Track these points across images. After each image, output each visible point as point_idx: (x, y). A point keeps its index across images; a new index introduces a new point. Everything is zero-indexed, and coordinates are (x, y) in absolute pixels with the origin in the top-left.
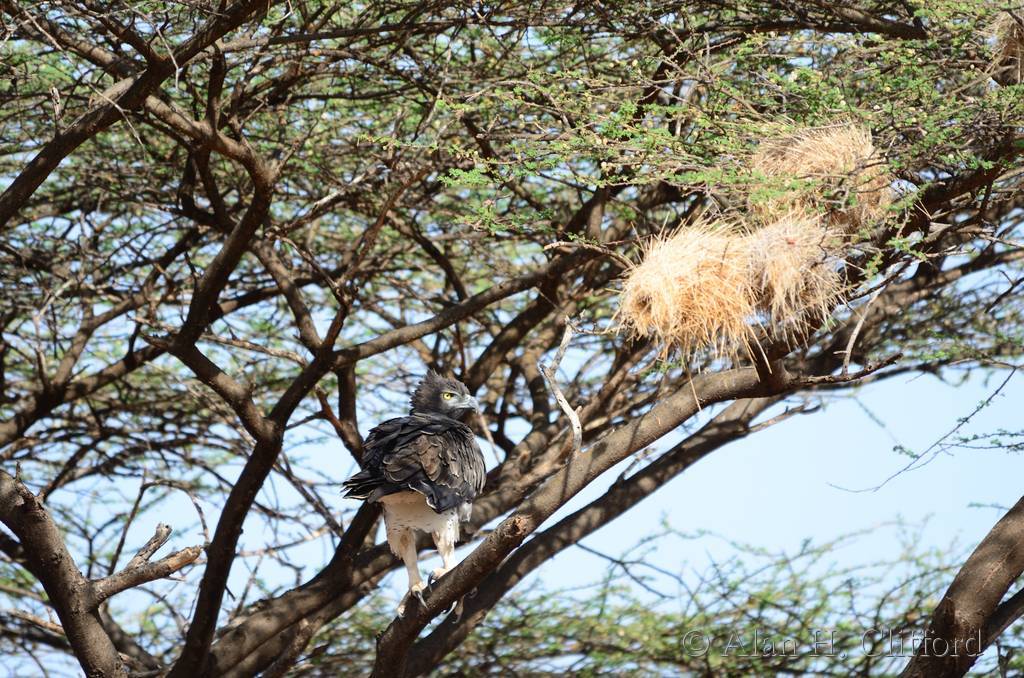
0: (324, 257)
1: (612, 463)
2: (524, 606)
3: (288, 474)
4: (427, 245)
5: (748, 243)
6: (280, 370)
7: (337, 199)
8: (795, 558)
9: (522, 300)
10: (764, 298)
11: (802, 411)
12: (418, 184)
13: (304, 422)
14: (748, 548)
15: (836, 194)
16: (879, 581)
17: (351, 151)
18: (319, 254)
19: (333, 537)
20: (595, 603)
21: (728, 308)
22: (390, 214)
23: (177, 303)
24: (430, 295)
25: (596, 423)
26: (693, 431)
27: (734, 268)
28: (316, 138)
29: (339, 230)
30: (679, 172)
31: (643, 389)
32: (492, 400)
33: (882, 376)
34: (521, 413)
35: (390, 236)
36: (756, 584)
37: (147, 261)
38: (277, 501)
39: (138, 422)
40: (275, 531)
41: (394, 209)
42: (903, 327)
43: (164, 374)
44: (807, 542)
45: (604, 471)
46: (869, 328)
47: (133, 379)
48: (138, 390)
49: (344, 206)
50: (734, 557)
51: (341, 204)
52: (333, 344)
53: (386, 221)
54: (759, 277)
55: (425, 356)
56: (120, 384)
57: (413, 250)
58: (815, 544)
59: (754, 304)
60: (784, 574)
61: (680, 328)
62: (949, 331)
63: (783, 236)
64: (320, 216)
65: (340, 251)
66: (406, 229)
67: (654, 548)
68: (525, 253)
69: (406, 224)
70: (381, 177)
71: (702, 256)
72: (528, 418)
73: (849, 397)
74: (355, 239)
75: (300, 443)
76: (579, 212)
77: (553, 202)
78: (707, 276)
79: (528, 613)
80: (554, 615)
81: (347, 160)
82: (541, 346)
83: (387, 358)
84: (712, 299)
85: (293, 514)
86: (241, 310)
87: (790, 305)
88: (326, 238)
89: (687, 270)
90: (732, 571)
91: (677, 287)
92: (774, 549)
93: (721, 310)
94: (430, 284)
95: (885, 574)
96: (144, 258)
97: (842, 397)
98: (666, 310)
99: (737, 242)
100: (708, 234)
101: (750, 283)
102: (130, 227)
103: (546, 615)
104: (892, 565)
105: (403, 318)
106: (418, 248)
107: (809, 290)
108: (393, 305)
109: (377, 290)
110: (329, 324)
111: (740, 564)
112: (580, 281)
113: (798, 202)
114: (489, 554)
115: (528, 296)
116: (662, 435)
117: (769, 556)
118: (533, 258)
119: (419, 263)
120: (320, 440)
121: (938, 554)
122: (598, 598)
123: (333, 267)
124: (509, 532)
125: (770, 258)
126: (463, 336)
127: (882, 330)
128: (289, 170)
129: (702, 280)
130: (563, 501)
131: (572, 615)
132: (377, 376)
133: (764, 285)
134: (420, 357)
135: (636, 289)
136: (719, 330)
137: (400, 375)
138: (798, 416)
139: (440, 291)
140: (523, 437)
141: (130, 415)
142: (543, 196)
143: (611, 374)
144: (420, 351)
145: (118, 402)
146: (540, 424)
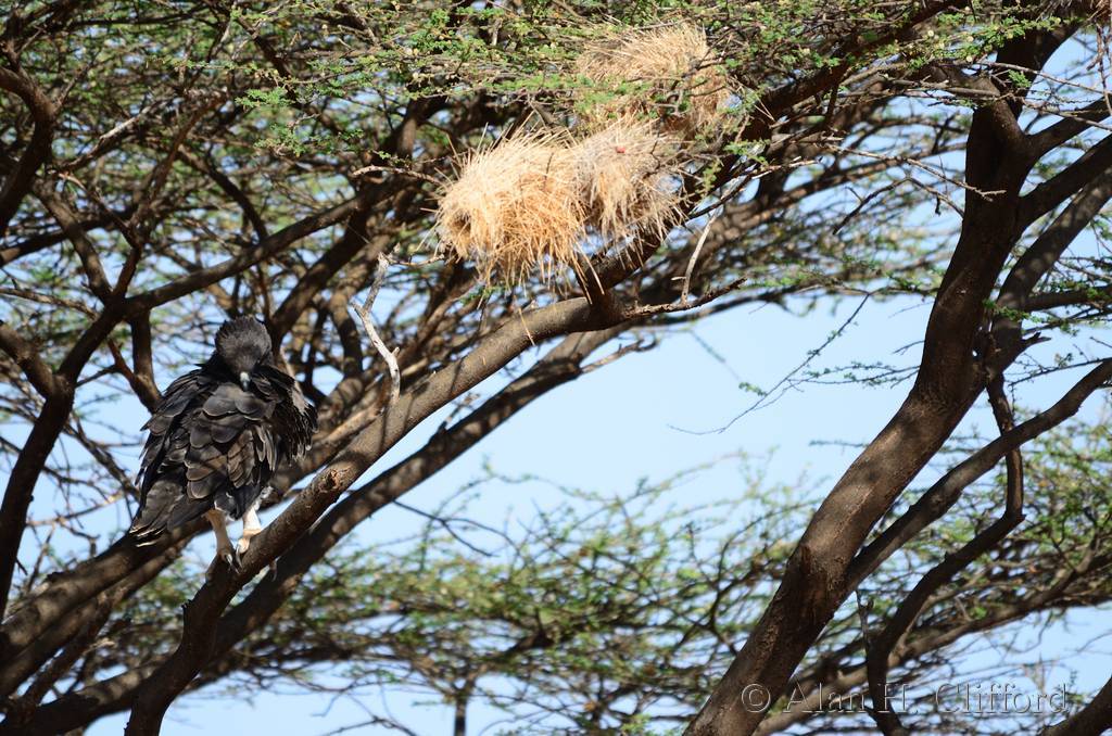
0: (111, 197)
1: (434, 408)
2: (338, 563)
3: (80, 436)
4: (222, 179)
5: (574, 153)
6: (67, 323)
7: (124, 133)
8: (631, 498)
9: (327, 238)
10: (592, 213)
11: (637, 348)
12: (212, 114)
13: (95, 377)
14: (578, 493)
15: (669, 99)
16: (722, 522)
17: (138, 81)
18: (105, 194)
19: (128, 503)
20: (414, 558)
21: (555, 225)
22: (181, 148)
24: (226, 235)
25: (412, 369)
26: (517, 375)
27: (559, 180)
28: (100, 67)
29: (126, 167)
30: (498, 81)
31: (461, 330)
32: (297, 348)
33: (720, 308)
34: (329, 361)
35: (182, 173)
36: (588, 530)
40: (67, 497)
41: (187, 144)
42: (742, 253)
44: (642, 482)
46: (706, 256)
49: (132, 142)
50: (564, 503)
51: (129, 139)
52: (126, 291)
53: (179, 156)
54: (586, 190)
55: (224, 302)
57: (208, 187)
58: (651, 483)
59: (582, 220)
60: (618, 518)
61: (503, 248)
62: (792, 257)
63: (612, 145)
64: (105, 153)
65: (128, 191)
66: (201, 164)
67: (477, 495)
68: (329, 187)
69: (199, 159)
70: (171, 108)
72: (337, 366)
73: (685, 331)
74: (144, 177)
75: (90, 402)
76: (387, 139)
78: (529, 190)
79: (341, 572)
80: (370, 572)
81: (134, 91)
82: (351, 285)
83: (181, 304)
84: (536, 215)
85: (85, 477)
86: (22, 259)
87: (622, 219)
88: (112, 176)
89: (508, 184)
90: (562, 520)
91: (498, 204)
92: (608, 494)
93: (547, 227)
94: (227, 224)
95: (728, 514)
97: (677, 331)
98: (487, 229)
99: (561, 154)
100: (531, 146)
101: (577, 197)
103: (360, 572)
104: (735, 504)
105: (199, 261)
106: (213, 185)
107: (642, 203)
108: (187, 247)
109: (170, 232)
110: (119, 271)
111: (570, 510)
112: (391, 214)
113: (627, 109)
114: (303, 511)
115: (333, 233)
116: (488, 375)
117: (602, 500)
118: (338, 192)
119: (214, 200)
120: (111, 398)
121: (785, 490)
122: (416, 553)
123: (121, 208)
124: (325, 487)
125: (598, 169)
126: (266, 278)
127: (720, 258)
128: (71, 104)
129: (525, 195)
130: (381, 452)
131: (389, 570)
132: (171, 325)
133: (593, 198)
134: (218, 303)
135: (454, 207)
136: (546, 250)
137: (197, 323)
138: (633, 355)
139: (239, 231)
140: (333, 387)
142: (346, 124)
143: (427, 314)
144: (218, 297)
146: (351, 370)
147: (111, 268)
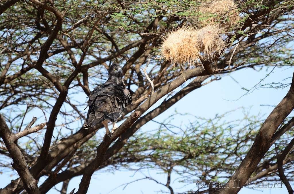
1: (163, 96)
2: (136, 137)
3: (69, 103)
4: (106, 35)
5: (197, 33)
6: (65, 73)
7: (81, 23)
8: (214, 119)
9: (134, 51)
10: (202, 49)
11: (216, 79)
12: (104, 17)
13: (72, 87)
14: (200, 118)
15: (223, 18)
16: (238, 125)
17: (84, 9)
18: (76, 39)
19: (81, 120)
21: (192, 52)
23: (35, 54)
24: (108, 50)
25: (157, 85)
27: (193, 40)
28: (74, 5)
29: (81, 32)
30: (178, 12)
31: (169, 75)
32: (126, 79)
34: (135, 83)
35: (96, 33)
36: (202, 128)
37: (26, 42)
38: (65, 110)
39: (24, 89)
40: (65, 119)
41: (97, 26)
42: (244, 54)
43: (32, 75)
44: (217, 115)
45: (161, 98)
47: (23, 76)
48: (24, 79)
49: (83, 25)
50: (196, 121)
52: (81, 64)
53: (96, 29)
54: (200, 42)
55: (107, 67)
56: (19, 78)
58: (219, 115)
59: (199, 50)
60: (210, 124)
61: (178, 58)
62: (257, 55)
63: (207, 31)
64: (76, 28)
65: (82, 38)
66: (101, 31)
67: (173, 119)
68: (134, 37)
69: (100, 29)
70: (93, 16)
71: (184, 37)
72: (137, 84)
73: (228, 75)
74: (86, 34)
76: (150, 24)
77: (143, 22)
78: (186, 43)
79: (137, 139)
80: (145, 139)
81: (83, 11)
82: (141, 63)
84: (187, 49)
85: (70, 113)
86: (53, 56)
87: (209, 51)
88: (77, 34)
89: (180, 41)
90: (196, 125)
91: (177, 46)
92: (208, 118)
93: (190, 52)
95: (240, 123)
96: (25, 41)
98: (174, 53)
99: (194, 33)
100: (186, 31)
101: (198, 44)
102: (21, 33)
103: (142, 139)
104: (242, 120)
105: (100, 57)
106: (104, 37)
107: (215, 46)
108: (97, 53)
109: (92, 49)
111: (198, 122)
112: (151, 44)
113: (212, 20)
114: (129, 123)
115: (135, 49)
116: (177, 87)
117: (206, 120)
118: (137, 38)
119: (104, 40)
120: (77, 93)
121: (255, 117)
122: (157, 134)
123: (80, 42)
124: (134, 116)
125: (203, 37)
127: (238, 56)
128: (67, 15)
129: (184, 44)
130: (149, 107)
131: (150, 138)
132: (92, 74)
133: (202, 45)
135: (165, 47)
136: (190, 58)
137: (99, 73)
138: (215, 81)
139: (111, 49)
140: (136, 90)
141: (22, 87)
142: (140, 20)
143: (161, 71)
144: (105, 66)
145: (19, 83)
146: (141, 85)
147: (78, 58)
